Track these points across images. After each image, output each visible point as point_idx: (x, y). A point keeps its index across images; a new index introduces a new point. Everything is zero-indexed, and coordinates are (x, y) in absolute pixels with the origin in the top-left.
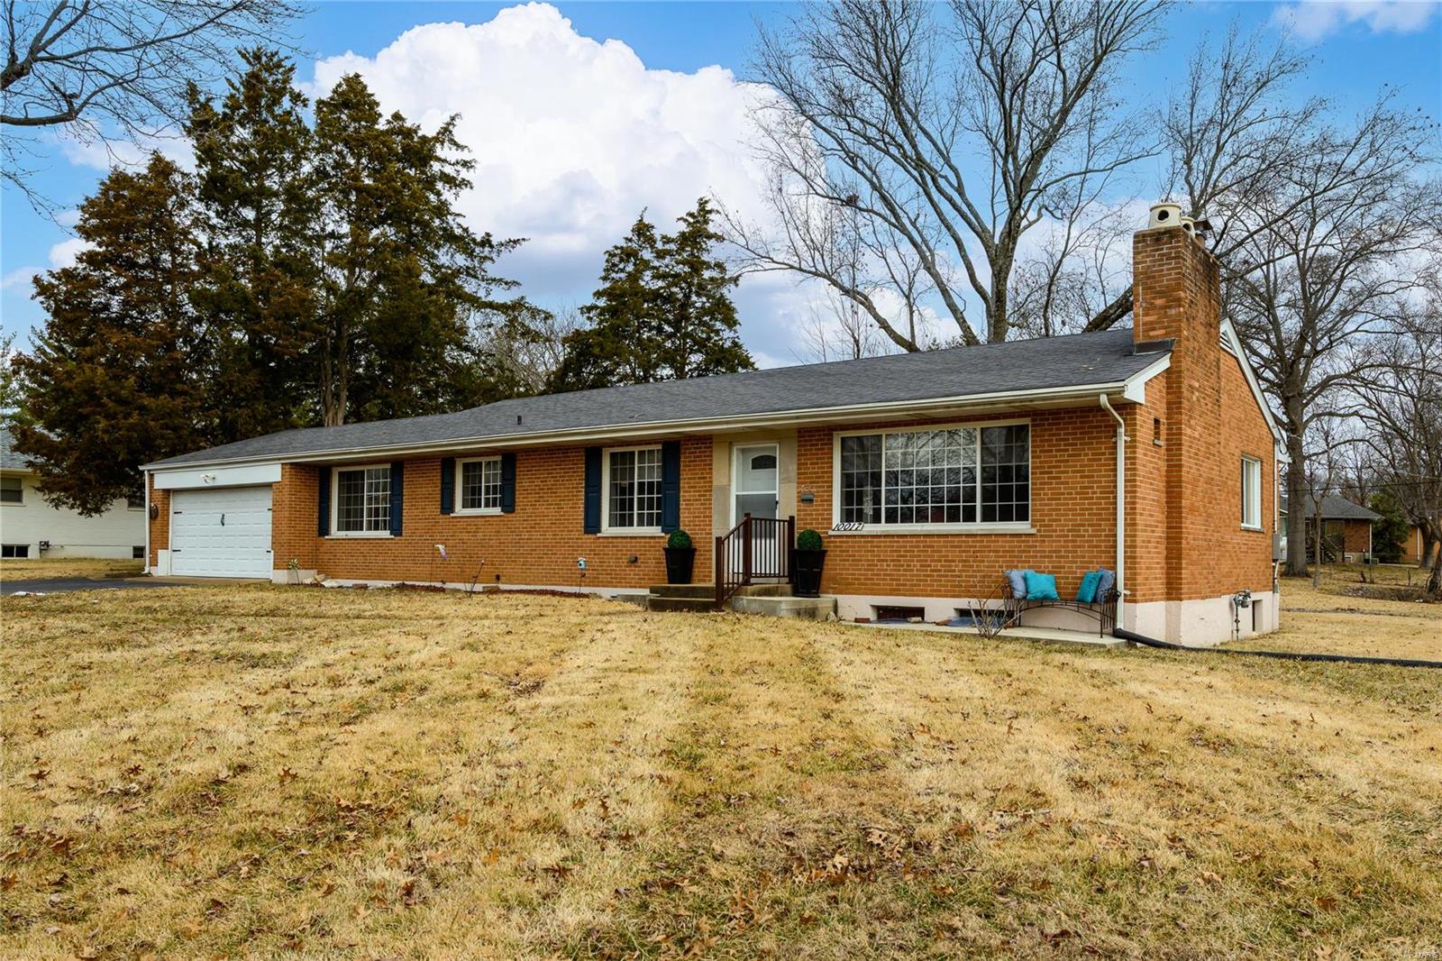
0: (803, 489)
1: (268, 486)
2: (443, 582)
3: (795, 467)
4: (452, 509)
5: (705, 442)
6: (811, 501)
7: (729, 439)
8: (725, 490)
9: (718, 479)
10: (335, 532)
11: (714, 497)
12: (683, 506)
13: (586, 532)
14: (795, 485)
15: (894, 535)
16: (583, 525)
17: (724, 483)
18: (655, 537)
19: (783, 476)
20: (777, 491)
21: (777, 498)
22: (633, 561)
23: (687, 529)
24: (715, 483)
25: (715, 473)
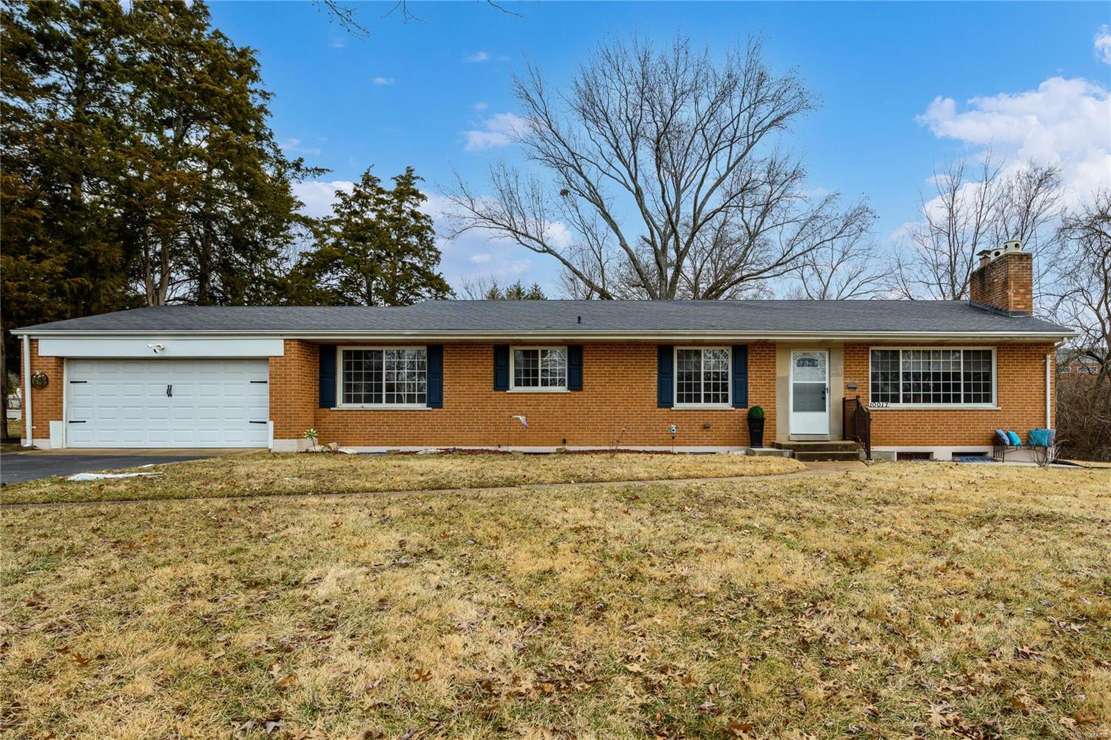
0: (849, 381)
1: (264, 360)
2: (499, 446)
3: (842, 367)
4: (506, 387)
5: (769, 348)
6: (855, 388)
7: (789, 346)
8: (786, 379)
9: (779, 373)
10: (341, 404)
11: (777, 384)
12: (750, 389)
13: (659, 406)
14: (842, 378)
15: (913, 411)
16: (656, 401)
17: (786, 375)
18: (726, 411)
19: (832, 372)
20: (827, 382)
21: (827, 386)
22: (706, 427)
23: (754, 405)
24: (778, 375)
25: (777, 368)
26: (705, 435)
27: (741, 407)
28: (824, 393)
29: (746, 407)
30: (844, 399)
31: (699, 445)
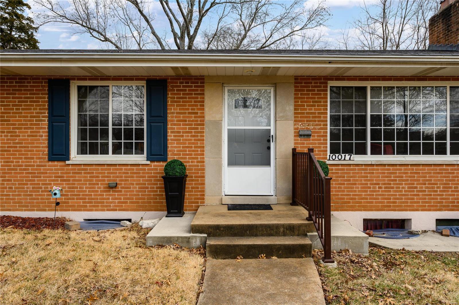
0: (300, 126)
3: (292, 108)
6: (309, 136)
7: (223, 81)
8: (218, 124)
9: (209, 115)
11: (206, 130)
12: (170, 136)
13: (51, 159)
14: (292, 123)
15: (385, 165)
16: (46, 152)
17: (217, 118)
18: (138, 165)
19: (279, 115)
20: (272, 128)
21: (272, 133)
22: (112, 187)
23: (176, 157)
24: (207, 118)
25: (206, 109)
26: (111, 197)
27: (158, 161)
28: (269, 141)
29: (165, 160)
30: (294, 150)
31: (103, 210)
